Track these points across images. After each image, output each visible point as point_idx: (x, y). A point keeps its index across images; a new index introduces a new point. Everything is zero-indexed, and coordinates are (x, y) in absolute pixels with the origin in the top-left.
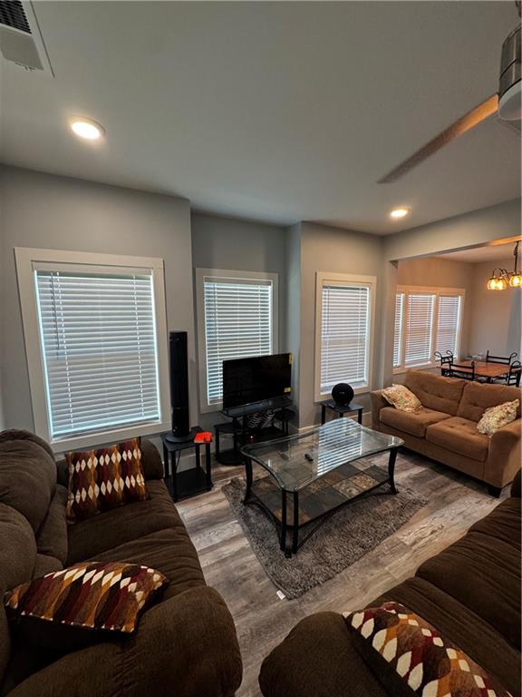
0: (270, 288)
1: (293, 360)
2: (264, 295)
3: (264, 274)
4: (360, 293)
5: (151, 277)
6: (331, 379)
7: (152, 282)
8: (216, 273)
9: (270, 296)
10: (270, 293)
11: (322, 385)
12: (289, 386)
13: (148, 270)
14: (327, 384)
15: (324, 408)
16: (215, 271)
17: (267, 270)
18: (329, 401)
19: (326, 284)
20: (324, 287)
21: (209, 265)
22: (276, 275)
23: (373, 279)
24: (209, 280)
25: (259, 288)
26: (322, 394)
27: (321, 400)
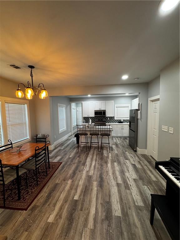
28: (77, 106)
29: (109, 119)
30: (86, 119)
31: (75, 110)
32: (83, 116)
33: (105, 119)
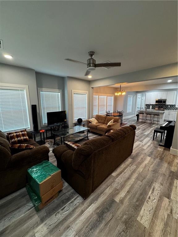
0: (60, 93)
1: (67, 112)
2: (58, 95)
3: (58, 90)
4: (84, 95)
5: (25, 90)
6: (77, 117)
7: (25, 91)
8: (44, 89)
9: (60, 96)
10: (60, 95)
11: (75, 119)
12: (66, 119)
13: (24, 88)
14: (76, 119)
15: (75, 124)
16: (43, 89)
17: (59, 89)
18: (77, 123)
19: (75, 93)
20: (74, 94)
21: (42, 87)
22: (61, 90)
23: (87, 92)
24: (42, 91)
25: (57, 93)
26: (75, 121)
27: (75, 123)
28: (142, 96)
29: (169, 106)
30: (148, 106)
31: (140, 99)
32: (145, 104)
33: (166, 106)
